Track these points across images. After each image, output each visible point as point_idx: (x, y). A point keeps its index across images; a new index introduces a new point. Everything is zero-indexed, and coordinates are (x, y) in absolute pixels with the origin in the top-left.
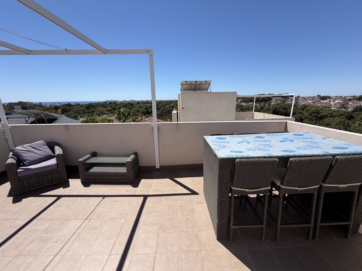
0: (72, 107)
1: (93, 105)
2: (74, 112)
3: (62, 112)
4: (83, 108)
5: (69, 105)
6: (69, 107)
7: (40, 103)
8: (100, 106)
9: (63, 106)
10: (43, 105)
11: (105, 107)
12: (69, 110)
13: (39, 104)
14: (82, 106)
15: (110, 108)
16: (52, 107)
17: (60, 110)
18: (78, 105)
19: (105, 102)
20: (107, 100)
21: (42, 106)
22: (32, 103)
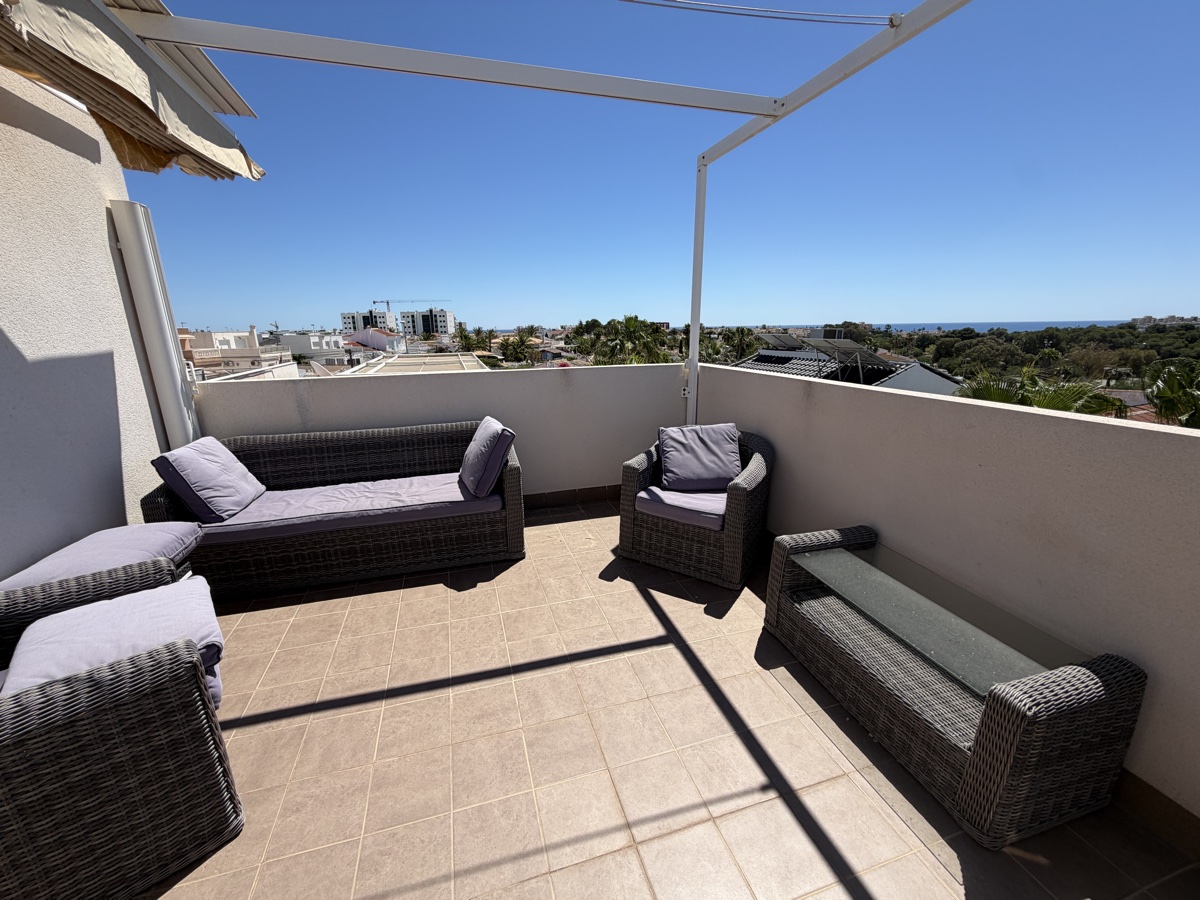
0: (974, 341)
1: (1061, 335)
2: (974, 360)
3: (935, 356)
4: (1013, 346)
5: (967, 333)
6: (963, 338)
7: (889, 326)
8: (1092, 339)
9: (947, 336)
10: (894, 332)
11: (1113, 348)
12: (959, 351)
13: (883, 329)
14: (1009, 339)
15: (1142, 354)
16: (911, 340)
17: (932, 348)
18: (999, 333)
19: (1131, 326)
20: (1140, 315)
21: (890, 335)
22: (871, 326)
